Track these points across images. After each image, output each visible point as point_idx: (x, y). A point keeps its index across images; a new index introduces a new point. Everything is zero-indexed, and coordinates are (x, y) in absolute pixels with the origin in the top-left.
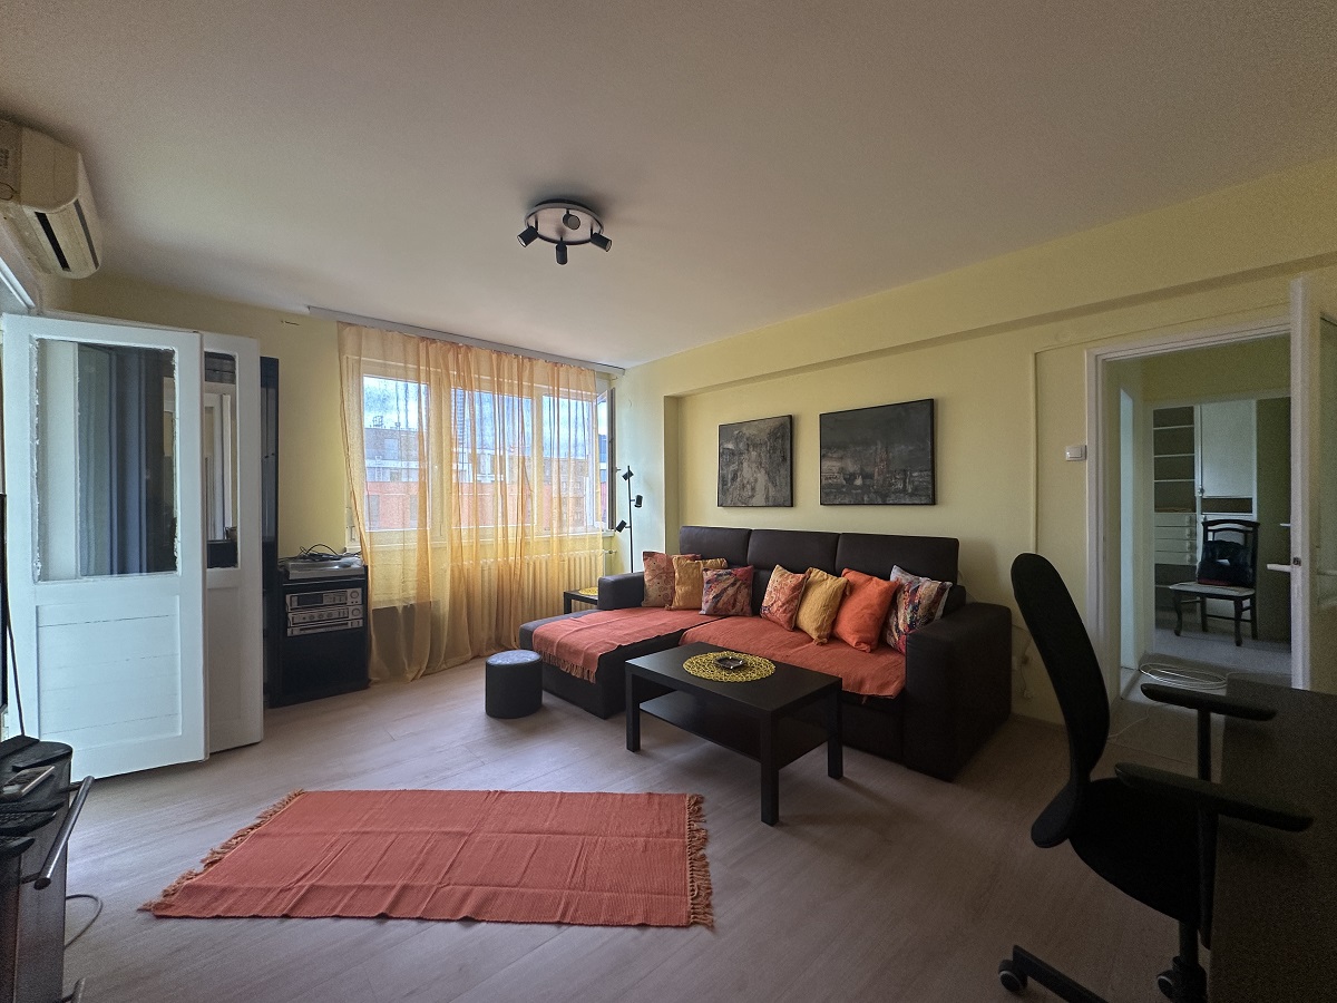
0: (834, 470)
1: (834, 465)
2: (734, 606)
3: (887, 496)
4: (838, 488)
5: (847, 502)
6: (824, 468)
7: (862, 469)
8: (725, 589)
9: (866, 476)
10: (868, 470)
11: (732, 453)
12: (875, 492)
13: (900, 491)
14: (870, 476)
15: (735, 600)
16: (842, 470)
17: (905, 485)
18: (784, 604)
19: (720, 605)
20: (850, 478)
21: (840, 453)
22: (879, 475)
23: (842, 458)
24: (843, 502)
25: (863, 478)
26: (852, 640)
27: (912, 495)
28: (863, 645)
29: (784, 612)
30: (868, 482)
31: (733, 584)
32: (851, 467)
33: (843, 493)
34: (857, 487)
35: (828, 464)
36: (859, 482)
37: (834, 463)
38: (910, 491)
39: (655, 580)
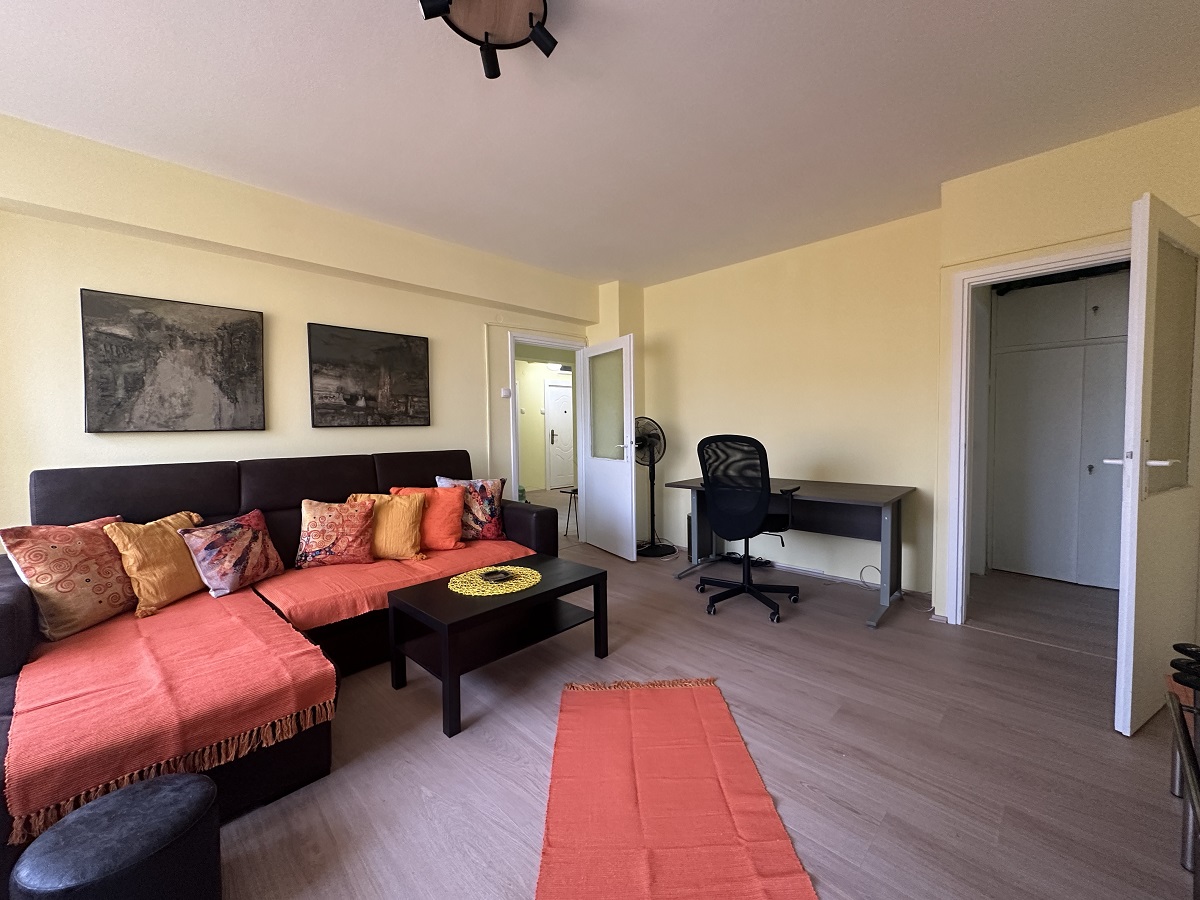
0: (331, 388)
1: (329, 384)
2: (267, 566)
3: (391, 417)
4: (337, 409)
5: (348, 423)
6: (316, 385)
7: (365, 391)
8: (248, 548)
9: (369, 398)
10: (371, 392)
11: (126, 345)
12: (379, 414)
13: (400, 413)
14: (373, 398)
15: (267, 559)
16: (340, 390)
17: (407, 409)
18: (357, 537)
19: (248, 572)
20: (352, 399)
21: (338, 372)
22: (383, 398)
23: (340, 377)
24: (343, 423)
25: (366, 400)
26: (450, 543)
27: (412, 417)
28: (459, 543)
29: (361, 544)
30: (371, 403)
31: (255, 538)
32: (352, 386)
33: (343, 414)
34: (361, 409)
35: (320, 382)
36: (361, 403)
37: (331, 381)
38: (411, 413)
39: (77, 577)
